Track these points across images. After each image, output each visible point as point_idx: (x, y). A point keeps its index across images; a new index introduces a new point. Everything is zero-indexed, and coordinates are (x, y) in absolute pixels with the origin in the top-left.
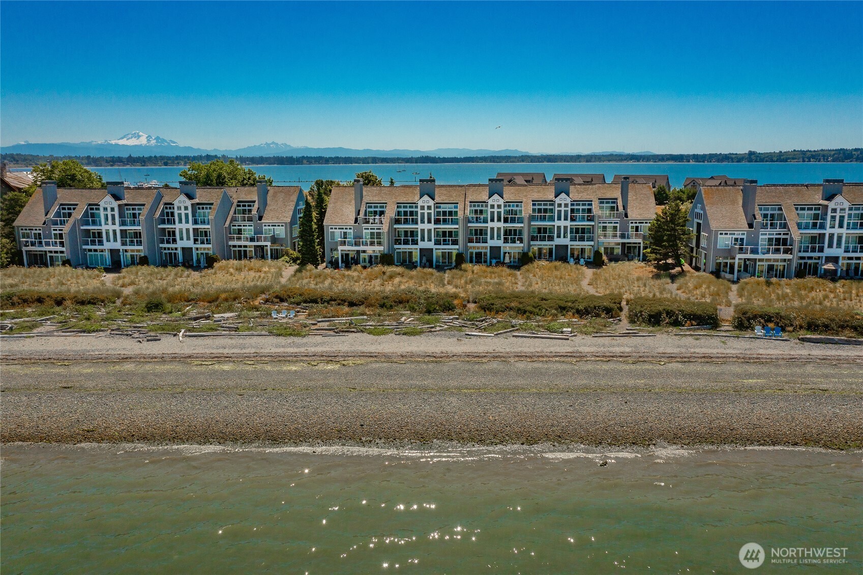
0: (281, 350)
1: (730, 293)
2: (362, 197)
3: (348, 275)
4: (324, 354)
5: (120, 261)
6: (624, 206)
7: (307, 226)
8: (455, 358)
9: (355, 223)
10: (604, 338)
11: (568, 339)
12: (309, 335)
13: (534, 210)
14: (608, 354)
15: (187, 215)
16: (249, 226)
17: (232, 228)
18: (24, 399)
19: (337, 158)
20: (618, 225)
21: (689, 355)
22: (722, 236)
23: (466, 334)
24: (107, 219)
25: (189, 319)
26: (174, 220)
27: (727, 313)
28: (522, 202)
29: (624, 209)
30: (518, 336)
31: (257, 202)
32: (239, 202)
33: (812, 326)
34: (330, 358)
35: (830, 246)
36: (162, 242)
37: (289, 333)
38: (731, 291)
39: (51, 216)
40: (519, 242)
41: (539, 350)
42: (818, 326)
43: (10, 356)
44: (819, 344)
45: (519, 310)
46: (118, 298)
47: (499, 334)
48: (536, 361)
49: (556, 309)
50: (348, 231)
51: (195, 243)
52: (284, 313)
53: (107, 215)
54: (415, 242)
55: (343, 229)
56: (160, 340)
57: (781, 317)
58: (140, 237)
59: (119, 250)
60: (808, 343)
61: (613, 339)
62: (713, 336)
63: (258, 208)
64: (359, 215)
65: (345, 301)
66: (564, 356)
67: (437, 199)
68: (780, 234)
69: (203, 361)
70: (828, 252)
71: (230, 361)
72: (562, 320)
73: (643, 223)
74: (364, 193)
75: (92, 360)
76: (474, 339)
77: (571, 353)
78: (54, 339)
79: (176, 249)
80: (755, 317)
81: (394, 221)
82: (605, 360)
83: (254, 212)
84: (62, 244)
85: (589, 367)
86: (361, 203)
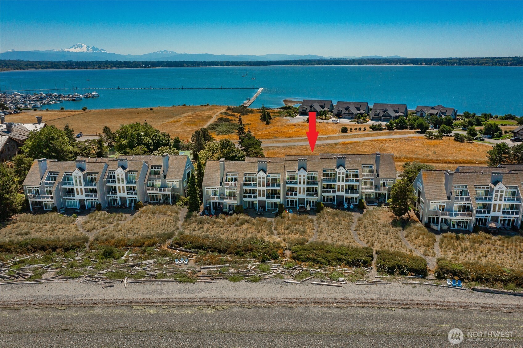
0: (182, 296)
1: (435, 244)
2: (224, 169)
3: (217, 222)
4: (206, 300)
5: (85, 205)
6: (377, 170)
7: (192, 188)
8: (279, 304)
9: (220, 186)
10: (362, 285)
11: (342, 287)
12: (197, 281)
13: (324, 176)
14: (364, 301)
15: (122, 179)
16: (158, 181)
17: (149, 182)
18: (44, 339)
19: (205, 62)
20: (373, 181)
21: (409, 302)
22: (432, 204)
23: (285, 282)
24: (77, 182)
25: (129, 266)
26: (115, 181)
27: (432, 265)
28: (317, 172)
29: (377, 172)
30: (314, 284)
31: (162, 167)
32: (152, 166)
33: (479, 279)
34: (209, 303)
35: (494, 211)
36: (109, 193)
37: (185, 280)
38: (436, 242)
39: (44, 180)
40: (315, 196)
41: (325, 296)
42: (482, 279)
43: (32, 301)
44: (482, 293)
45: (314, 260)
46: (87, 243)
47: (303, 281)
48: (324, 306)
49: (335, 261)
50: (216, 190)
51: (128, 194)
52: (182, 260)
53: (77, 180)
54: (255, 197)
55: (213, 188)
56: (113, 286)
57: (462, 272)
58: (96, 193)
59: (84, 200)
60: (476, 292)
61: (367, 286)
62: (423, 284)
63: (164, 171)
64: (222, 181)
65: (216, 249)
66: (339, 302)
67: (268, 171)
68: (466, 203)
69: (139, 306)
70: (493, 214)
71: (154, 306)
72: (339, 269)
73: (388, 180)
74: (226, 166)
75: (78, 305)
76: (289, 285)
77: (343, 299)
78: (54, 285)
79: (117, 197)
80: (448, 271)
81: (243, 185)
82: (362, 306)
83: (161, 174)
84: (52, 198)
85: (353, 312)
86: (224, 173)
